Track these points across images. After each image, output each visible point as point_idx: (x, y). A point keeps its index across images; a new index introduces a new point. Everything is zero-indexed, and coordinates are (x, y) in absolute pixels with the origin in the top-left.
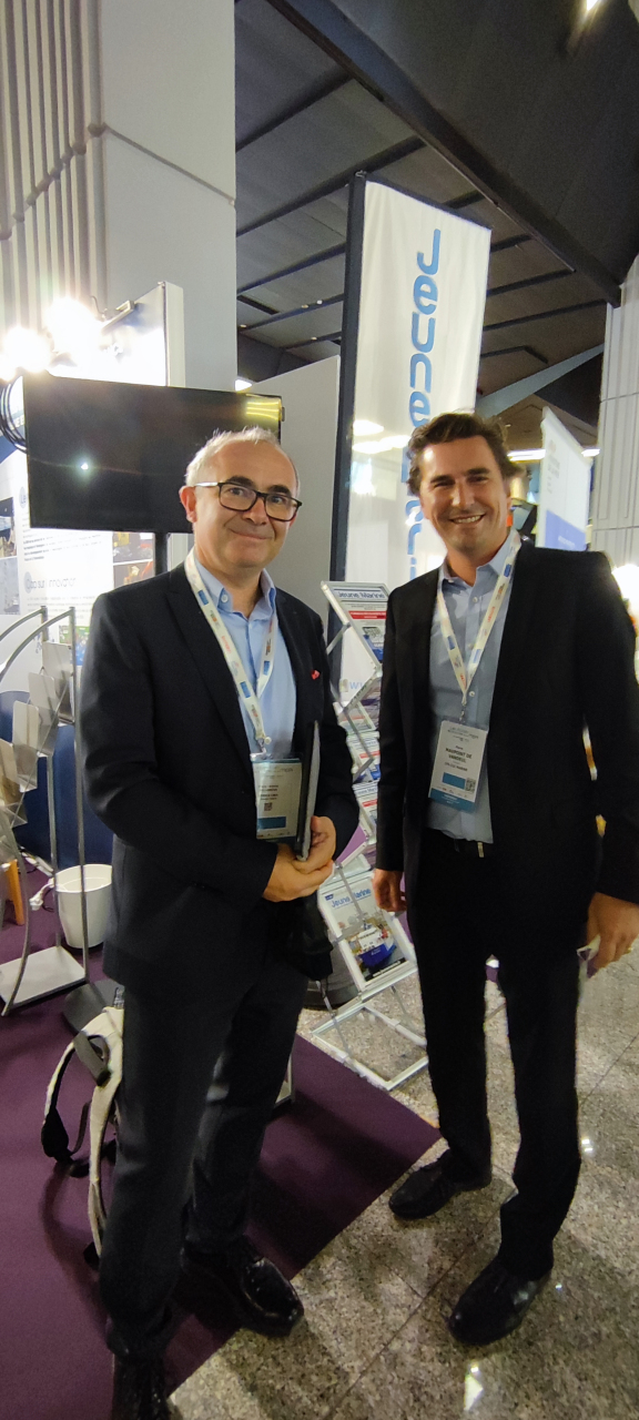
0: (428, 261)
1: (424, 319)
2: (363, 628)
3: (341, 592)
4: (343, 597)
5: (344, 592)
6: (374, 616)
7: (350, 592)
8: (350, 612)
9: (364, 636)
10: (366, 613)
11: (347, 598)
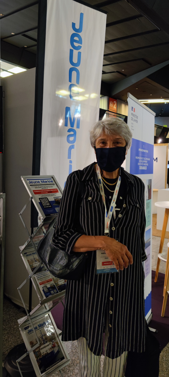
0: (77, 27)
1: (75, 52)
2: (39, 199)
3: (30, 181)
4: (31, 183)
5: (32, 181)
6: (46, 192)
7: (35, 181)
8: (33, 191)
9: (39, 203)
10: (42, 191)
11: (33, 183)
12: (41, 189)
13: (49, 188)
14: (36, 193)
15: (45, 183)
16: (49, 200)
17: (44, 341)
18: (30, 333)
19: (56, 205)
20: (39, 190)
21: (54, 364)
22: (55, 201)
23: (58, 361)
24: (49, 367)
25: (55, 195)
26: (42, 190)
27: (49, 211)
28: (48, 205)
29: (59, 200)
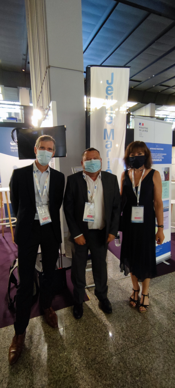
0: (110, 82)
1: (109, 97)
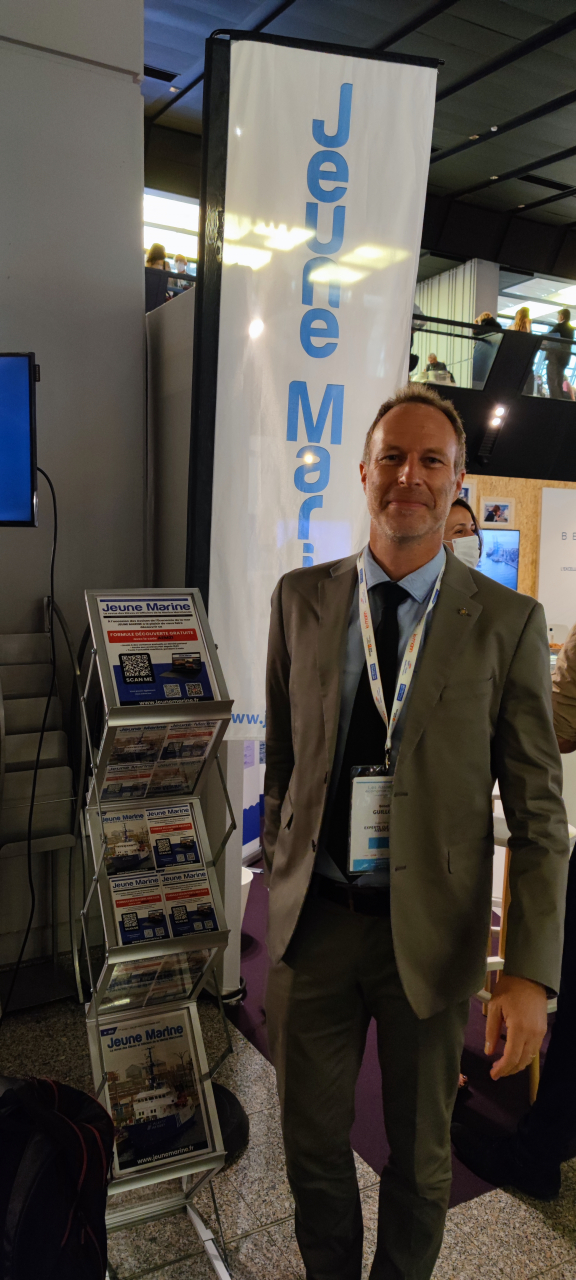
2: (120, 656)
3: (110, 604)
4: (110, 611)
5: (117, 604)
6: (153, 636)
7: (127, 604)
8: (109, 632)
9: (114, 667)
10: (139, 634)
11: (118, 611)
12: (138, 628)
13: (166, 627)
14: (113, 640)
15: (161, 612)
16: (153, 662)
17: (153, 1080)
18: (115, 1047)
19: (171, 675)
20: (130, 632)
21: (167, 1154)
22: (173, 664)
23: (184, 1147)
24: (150, 1159)
25: (180, 646)
26: (138, 631)
27: (138, 692)
28: (143, 674)
29: (188, 662)
